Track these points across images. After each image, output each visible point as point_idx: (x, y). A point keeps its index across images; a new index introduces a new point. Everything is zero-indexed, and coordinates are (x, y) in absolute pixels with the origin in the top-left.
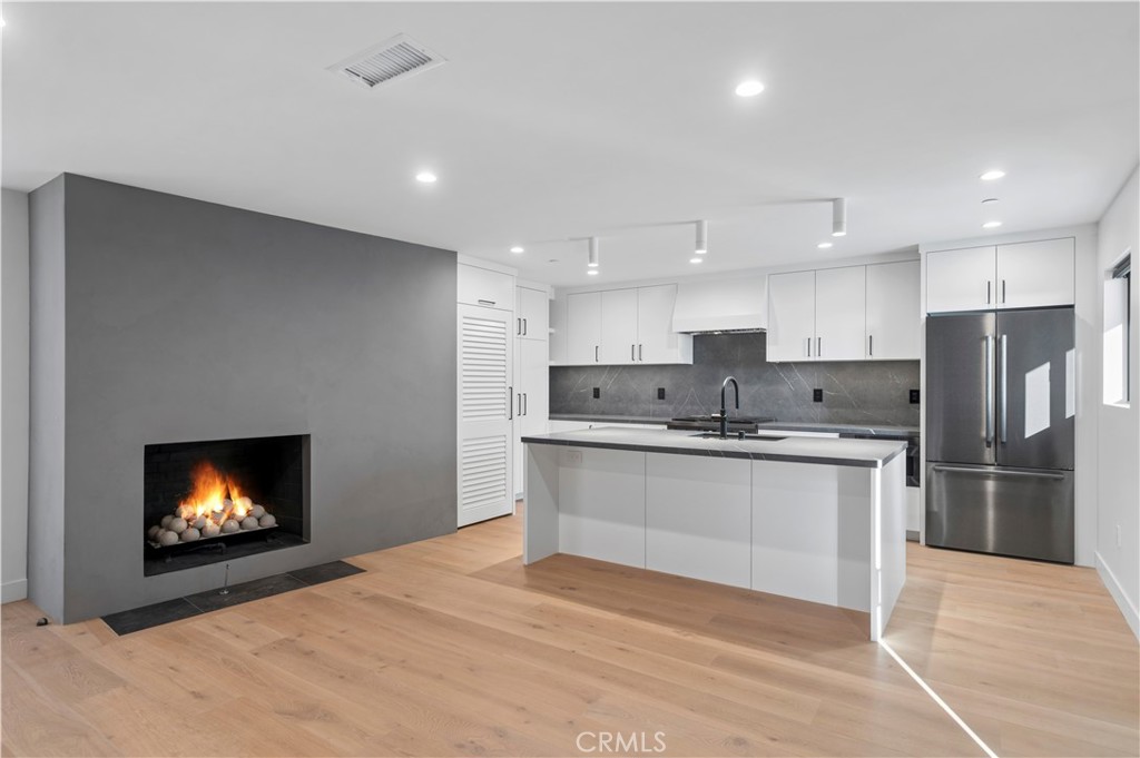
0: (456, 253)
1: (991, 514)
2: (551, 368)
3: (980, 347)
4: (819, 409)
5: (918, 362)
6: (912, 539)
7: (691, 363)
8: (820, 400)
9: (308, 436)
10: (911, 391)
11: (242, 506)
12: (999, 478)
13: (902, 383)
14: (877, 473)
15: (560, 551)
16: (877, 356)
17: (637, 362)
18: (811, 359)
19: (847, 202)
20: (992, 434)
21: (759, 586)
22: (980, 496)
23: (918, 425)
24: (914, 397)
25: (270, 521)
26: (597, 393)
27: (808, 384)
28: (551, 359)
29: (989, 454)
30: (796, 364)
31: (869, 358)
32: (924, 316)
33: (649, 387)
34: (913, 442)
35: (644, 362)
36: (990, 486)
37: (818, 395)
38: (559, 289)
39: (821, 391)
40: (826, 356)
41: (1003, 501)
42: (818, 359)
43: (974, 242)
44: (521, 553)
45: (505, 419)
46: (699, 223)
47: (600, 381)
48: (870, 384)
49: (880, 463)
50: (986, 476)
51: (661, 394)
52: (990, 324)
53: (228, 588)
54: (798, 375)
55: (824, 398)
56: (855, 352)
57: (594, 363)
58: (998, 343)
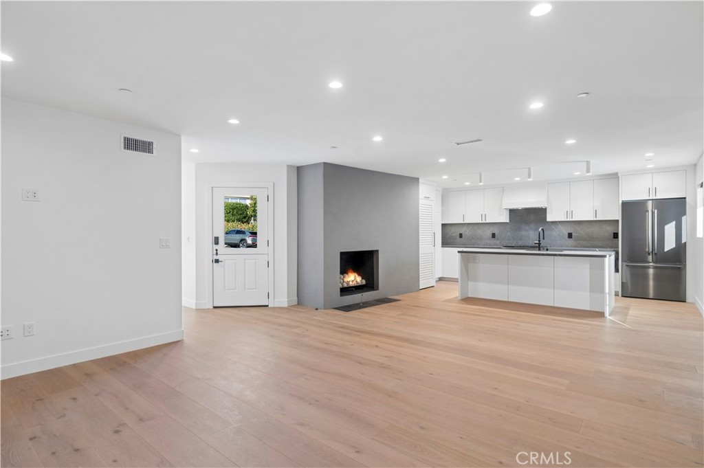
0: (418, 179)
1: (651, 283)
2: (442, 224)
3: (646, 215)
4: (571, 242)
5: (618, 221)
6: (617, 295)
7: (508, 221)
8: (571, 237)
9: (377, 251)
10: (614, 233)
11: (359, 279)
12: (655, 268)
13: (610, 230)
14: (607, 259)
15: (470, 296)
16: (598, 219)
17: (484, 221)
18: (568, 220)
19: (592, 162)
20: (651, 250)
21: (557, 305)
22: (646, 276)
23: (618, 248)
24: (616, 236)
25: (364, 282)
26: (461, 236)
27: (565, 231)
28: (442, 220)
29: (650, 258)
30: (559, 222)
31: (595, 219)
32: (621, 202)
33: (488, 233)
34: (617, 253)
35: (487, 222)
36: (651, 271)
37: (570, 236)
38: (444, 190)
39: (571, 234)
40: (575, 219)
41: (656, 277)
42: (571, 220)
43: (643, 172)
44: (458, 295)
45: (432, 246)
46: (529, 169)
47: (463, 230)
48: (595, 230)
49: (608, 256)
50: (649, 267)
51: (494, 235)
52: (650, 205)
53: (363, 303)
54: (560, 227)
55: (573, 236)
56: (589, 216)
57: (462, 222)
58: (653, 213)
